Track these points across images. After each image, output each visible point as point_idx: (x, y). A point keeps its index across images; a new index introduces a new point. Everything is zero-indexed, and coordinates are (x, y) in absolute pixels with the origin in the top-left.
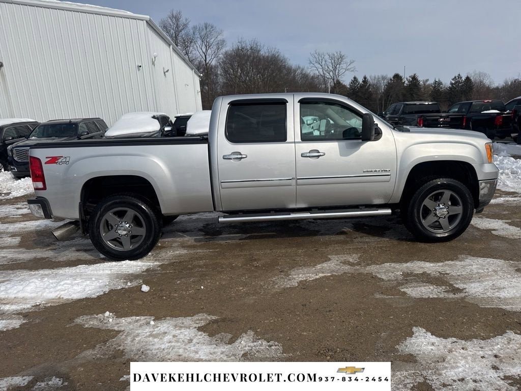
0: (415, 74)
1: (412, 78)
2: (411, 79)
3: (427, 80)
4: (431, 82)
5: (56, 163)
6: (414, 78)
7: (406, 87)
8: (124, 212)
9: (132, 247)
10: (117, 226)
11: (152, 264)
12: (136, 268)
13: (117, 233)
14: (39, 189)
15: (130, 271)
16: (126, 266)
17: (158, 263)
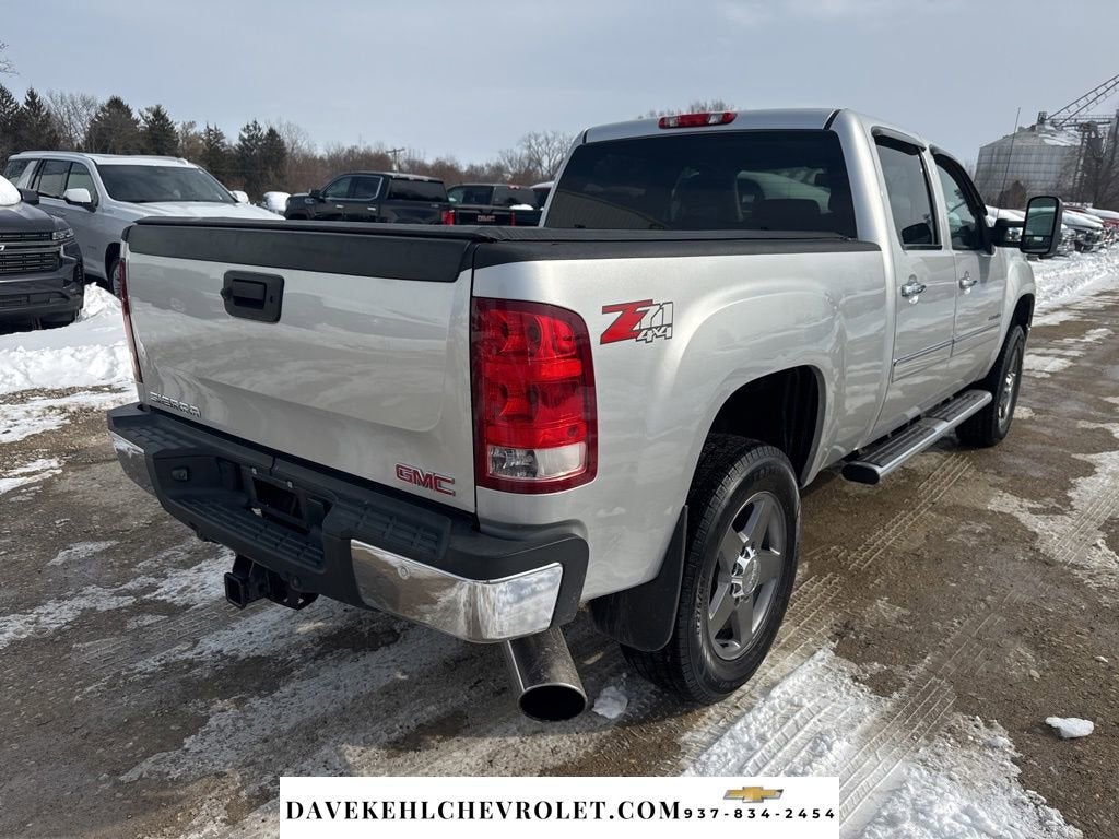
0: (159, 107)
1: (154, 115)
2: (152, 117)
3: (192, 124)
4: (200, 129)
5: (635, 335)
6: (158, 114)
7: (142, 133)
8: (749, 509)
9: (754, 630)
10: (737, 569)
11: (820, 664)
12: (844, 695)
13: (735, 596)
14: (566, 484)
15: (854, 708)
16: (805, 701)
17: (824, 654)
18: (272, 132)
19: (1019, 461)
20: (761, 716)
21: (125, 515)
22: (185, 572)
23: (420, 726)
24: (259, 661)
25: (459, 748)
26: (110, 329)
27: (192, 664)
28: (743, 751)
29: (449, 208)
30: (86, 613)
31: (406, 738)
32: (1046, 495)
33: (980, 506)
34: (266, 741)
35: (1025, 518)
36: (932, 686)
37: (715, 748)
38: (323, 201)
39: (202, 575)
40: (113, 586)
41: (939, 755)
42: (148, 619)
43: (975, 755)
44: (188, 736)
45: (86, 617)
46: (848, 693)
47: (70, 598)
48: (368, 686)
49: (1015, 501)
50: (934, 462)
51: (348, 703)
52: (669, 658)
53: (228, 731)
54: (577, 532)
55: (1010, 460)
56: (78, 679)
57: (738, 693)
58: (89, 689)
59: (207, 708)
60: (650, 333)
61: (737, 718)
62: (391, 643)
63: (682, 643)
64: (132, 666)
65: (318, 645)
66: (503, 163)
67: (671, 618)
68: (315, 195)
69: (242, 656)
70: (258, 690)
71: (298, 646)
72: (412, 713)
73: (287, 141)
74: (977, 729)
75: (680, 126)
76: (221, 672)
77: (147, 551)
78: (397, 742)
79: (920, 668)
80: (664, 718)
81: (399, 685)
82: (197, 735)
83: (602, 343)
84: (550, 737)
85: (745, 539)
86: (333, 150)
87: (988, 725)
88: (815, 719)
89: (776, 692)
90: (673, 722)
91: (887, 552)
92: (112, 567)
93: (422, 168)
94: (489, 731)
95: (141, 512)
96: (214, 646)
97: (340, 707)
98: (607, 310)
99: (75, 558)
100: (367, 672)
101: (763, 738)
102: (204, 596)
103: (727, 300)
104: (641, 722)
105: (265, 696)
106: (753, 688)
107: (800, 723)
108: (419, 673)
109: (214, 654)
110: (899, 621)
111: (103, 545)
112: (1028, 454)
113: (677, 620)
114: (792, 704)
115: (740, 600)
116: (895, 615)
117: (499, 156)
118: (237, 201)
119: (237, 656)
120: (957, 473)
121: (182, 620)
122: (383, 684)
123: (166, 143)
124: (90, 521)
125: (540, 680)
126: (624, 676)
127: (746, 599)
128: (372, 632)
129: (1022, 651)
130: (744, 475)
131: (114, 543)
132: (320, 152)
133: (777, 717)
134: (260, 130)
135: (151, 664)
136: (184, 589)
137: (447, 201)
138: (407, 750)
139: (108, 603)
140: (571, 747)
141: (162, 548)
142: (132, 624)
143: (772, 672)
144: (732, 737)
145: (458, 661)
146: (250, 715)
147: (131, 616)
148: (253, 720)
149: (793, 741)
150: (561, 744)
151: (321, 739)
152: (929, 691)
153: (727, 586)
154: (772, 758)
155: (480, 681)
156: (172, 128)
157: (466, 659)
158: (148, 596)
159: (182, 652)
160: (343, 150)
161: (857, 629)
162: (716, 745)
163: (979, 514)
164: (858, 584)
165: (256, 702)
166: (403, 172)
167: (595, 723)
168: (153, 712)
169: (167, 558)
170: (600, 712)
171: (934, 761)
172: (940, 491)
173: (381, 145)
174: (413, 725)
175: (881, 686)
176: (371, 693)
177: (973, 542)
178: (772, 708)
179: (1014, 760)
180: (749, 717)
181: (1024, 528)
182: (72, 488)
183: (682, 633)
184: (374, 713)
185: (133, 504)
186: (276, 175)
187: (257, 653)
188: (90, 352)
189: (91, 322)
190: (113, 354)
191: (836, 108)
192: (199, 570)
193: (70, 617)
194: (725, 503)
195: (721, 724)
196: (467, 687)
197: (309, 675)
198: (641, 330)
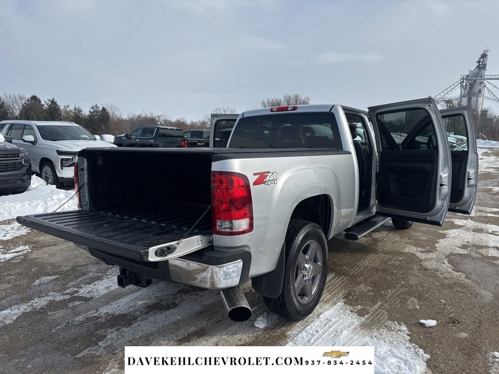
0: (53, 99)
1: (51, 102)
5: (264, 183)
6: (53, 102)
7: (46, 110)
8: (308, 246)
9: (313, 293)
10: (305, 268)
11: (339, 307)
12: (347, 316)
13: (305, 279)
14: (243, 232)
15: (351, 320)
16: (333, 319)
17: (340, 304)
18: (104, 109)
19: (417, 234)
20: (316, 324)
21: (60, 266)
22: (89, 286)
23: (189, 334)
24: (123, 315)
25: (204, 341)
26: (43, 193)
27: (97, 318)
28: (310, 336)
29: (185, 140)
30: (51, 302)
31: (184, 338)
32: (427, 246)
33: (401, 251)
34: (130, 342)
35: (418, 254)
36: (380, 312)
37: (300, 335)
38: (130, 138)
39: (96, 287)
40: (60, 292)
41: (381, 334)
42: (77, 303)
43: (394, 333)
44: (100, 342)
45: (51, 303)
46: (349, 316)
47: (44, 297)
48: (168, 322)
49: (415, 248)
50: (384, 235)
51: (160, 328)
52: (281, 301)
53: (115, 339)
54: (247, 250)
55: (414, 234)
56: (52, 325)
57: (308, 318)
58: (58, 328)
59: (106, 332)
60: (269, 182)
61: (308, 325)
62: (174, 307)
63: (286, 295)
64: (73, 319)
65: (146, 309)
66: (206, 121)
67: (281, 283)
68: (126, 136)
69: (117, 314)
70: (125, 325)
71: (138, 310)
72: (185, 330)
73: (110, 112)
74: (395, 325)
75: (278, 111)
76: (109, 320)
77: (72, 279)
78: (180, 340)
79: (376, 307)
80: (281, 327)
81: (179, 321)
82: (103, 341)
83: (254, 185)
84: (238, 335)
85: (307, 258)
86: (131, 116)
87: (400, 324)
88: (336, 324)
89: (322, 316)
90: (284, 328)
91: (365, 268)
92: (59, 285)
93: (171, 124)
94: (215, 335)
95: (67, 264)
96: (105, 311)
97: (158, 329)
98: (255, 174)
99: (43, 282)
100: (166, 317)
101: (317, 331)
102: (98, 294)
103: (295, 171)
104: (272, 329)
105: (128, 327)
106: (314, 315)
107: (331, 326)
108: (187, 317)
109: (105, 314)
110: (368, 291)
111: (53, 277)
112: (421, 231)
113: (283, 286)
114: (328, 320)
115: (307, 281)
116: (367, 289)
117: (204, 117)
118: (96, 139)
119: (115, 314)
120: (393, 239)
121: (91, 303)
122: (173, 321)
123: (56, 114)
124: (47, 269)
125: (235, 305)
126: (265, 314)
127: (309, 280)
128: (167, 304)
129: (414, 300)
130: (305, 233)
131: (58, 276)
132: (125, 117)
133: (322, 324)
134: (98, 108)
135: (81, 318)
136: (90, 292)
137: (184, 137)
138: (185, 342)
139: (59, 298)
140: (246, 338)
141: (78, 277)
142: (71, 305)
143: (321, 310)
144: (306, 331)
145: (201, 312)
146: (123, 334)
147: (70, 302)
148: (124, 335)
149: (328, 332)
150: (242, 337)
151: (151, 340)
152: (378, 314)
153: (302, 275)
154: (320, 337)
155: (210, 318)
156: (59, 108)
157: (204, 312)
158: (75, 295)
159: (92, 314)
160: (135, 115)
161: (353, 295)
162: (300, 334)
163: (401, 254)
164: (354, 279)
165: (124, 329)
166: (163, 125)
167: (255, 330)
168: (85, 335)
169: (81, 281)
170: (257, 326)
171: (379, 336)
172: (386, 245)
173: (152, 114)
174: (186, 334)
175: (360, 313)
176: (169, 324)
177: (398, 263)
178: (321, 321)
179: (408, 335)
180: (312, 324)
181: (418, 258)
182: (37, 257)
183: (285, 290)
184: (171, 331)
185: (63, 262)
186: (105, 127)
187: (122, 313)
188: (36, 203)
189: (34, 190)
190: (46, 203)
191: (333, 104)
192: (95, 285)
193: (45, 303)
194: (299, 242)
195: (302, 328)
196: (205, 321)
197: (144, 319)
198: (266, 181)
